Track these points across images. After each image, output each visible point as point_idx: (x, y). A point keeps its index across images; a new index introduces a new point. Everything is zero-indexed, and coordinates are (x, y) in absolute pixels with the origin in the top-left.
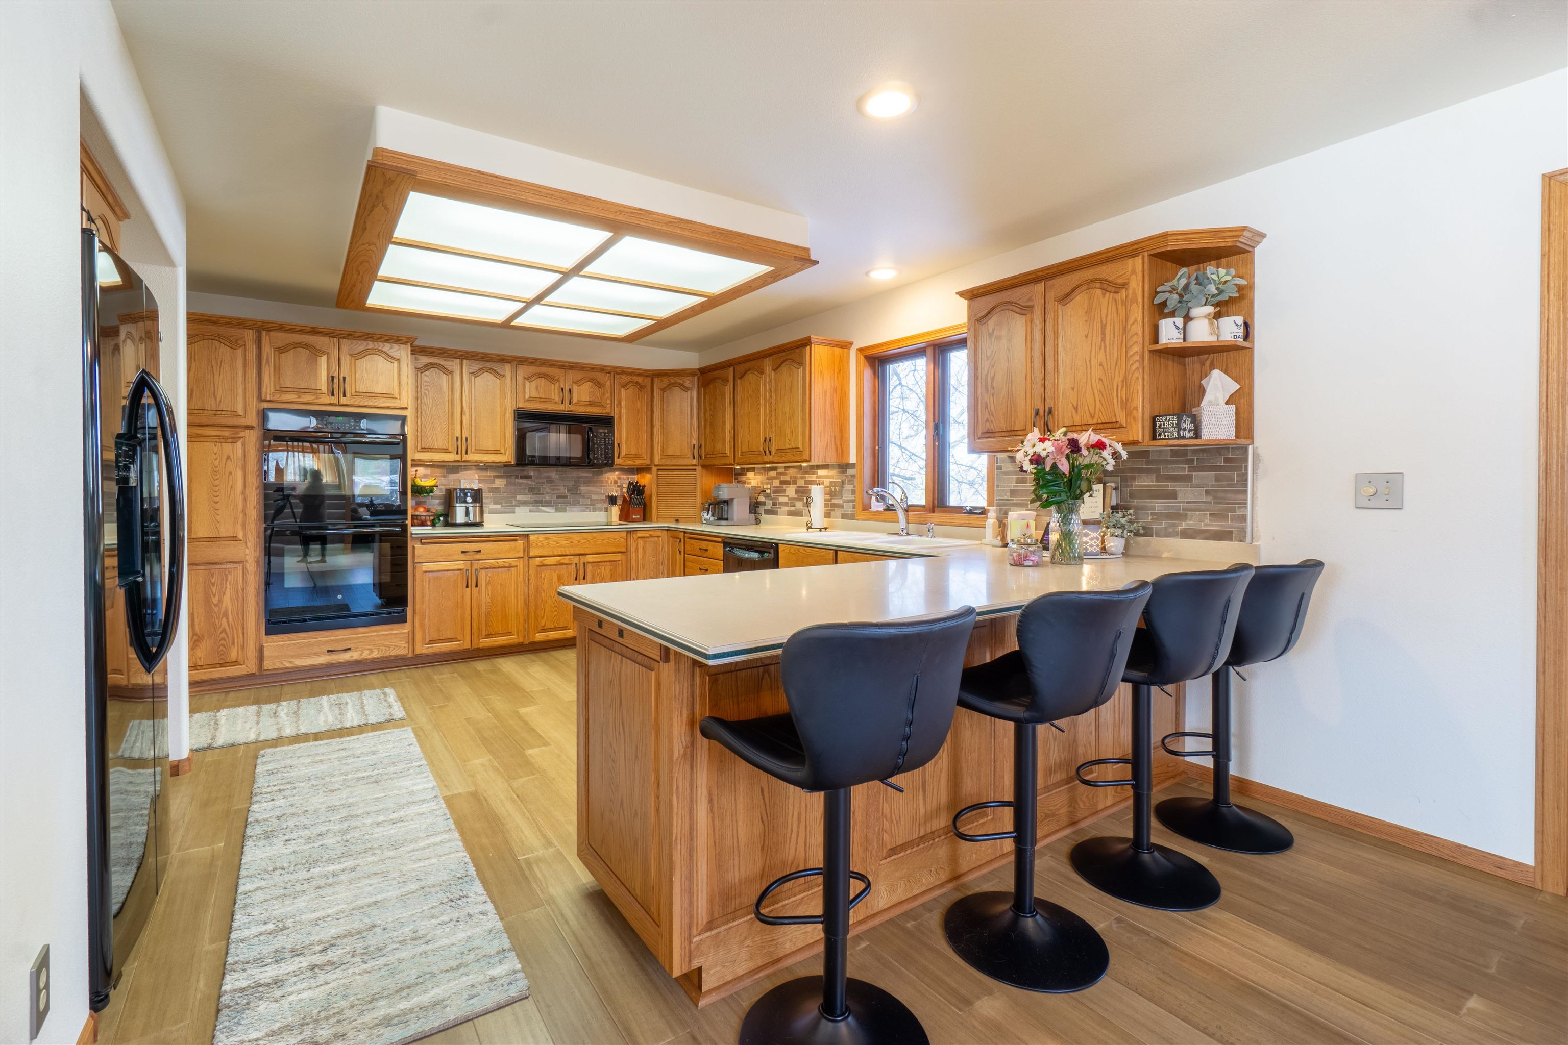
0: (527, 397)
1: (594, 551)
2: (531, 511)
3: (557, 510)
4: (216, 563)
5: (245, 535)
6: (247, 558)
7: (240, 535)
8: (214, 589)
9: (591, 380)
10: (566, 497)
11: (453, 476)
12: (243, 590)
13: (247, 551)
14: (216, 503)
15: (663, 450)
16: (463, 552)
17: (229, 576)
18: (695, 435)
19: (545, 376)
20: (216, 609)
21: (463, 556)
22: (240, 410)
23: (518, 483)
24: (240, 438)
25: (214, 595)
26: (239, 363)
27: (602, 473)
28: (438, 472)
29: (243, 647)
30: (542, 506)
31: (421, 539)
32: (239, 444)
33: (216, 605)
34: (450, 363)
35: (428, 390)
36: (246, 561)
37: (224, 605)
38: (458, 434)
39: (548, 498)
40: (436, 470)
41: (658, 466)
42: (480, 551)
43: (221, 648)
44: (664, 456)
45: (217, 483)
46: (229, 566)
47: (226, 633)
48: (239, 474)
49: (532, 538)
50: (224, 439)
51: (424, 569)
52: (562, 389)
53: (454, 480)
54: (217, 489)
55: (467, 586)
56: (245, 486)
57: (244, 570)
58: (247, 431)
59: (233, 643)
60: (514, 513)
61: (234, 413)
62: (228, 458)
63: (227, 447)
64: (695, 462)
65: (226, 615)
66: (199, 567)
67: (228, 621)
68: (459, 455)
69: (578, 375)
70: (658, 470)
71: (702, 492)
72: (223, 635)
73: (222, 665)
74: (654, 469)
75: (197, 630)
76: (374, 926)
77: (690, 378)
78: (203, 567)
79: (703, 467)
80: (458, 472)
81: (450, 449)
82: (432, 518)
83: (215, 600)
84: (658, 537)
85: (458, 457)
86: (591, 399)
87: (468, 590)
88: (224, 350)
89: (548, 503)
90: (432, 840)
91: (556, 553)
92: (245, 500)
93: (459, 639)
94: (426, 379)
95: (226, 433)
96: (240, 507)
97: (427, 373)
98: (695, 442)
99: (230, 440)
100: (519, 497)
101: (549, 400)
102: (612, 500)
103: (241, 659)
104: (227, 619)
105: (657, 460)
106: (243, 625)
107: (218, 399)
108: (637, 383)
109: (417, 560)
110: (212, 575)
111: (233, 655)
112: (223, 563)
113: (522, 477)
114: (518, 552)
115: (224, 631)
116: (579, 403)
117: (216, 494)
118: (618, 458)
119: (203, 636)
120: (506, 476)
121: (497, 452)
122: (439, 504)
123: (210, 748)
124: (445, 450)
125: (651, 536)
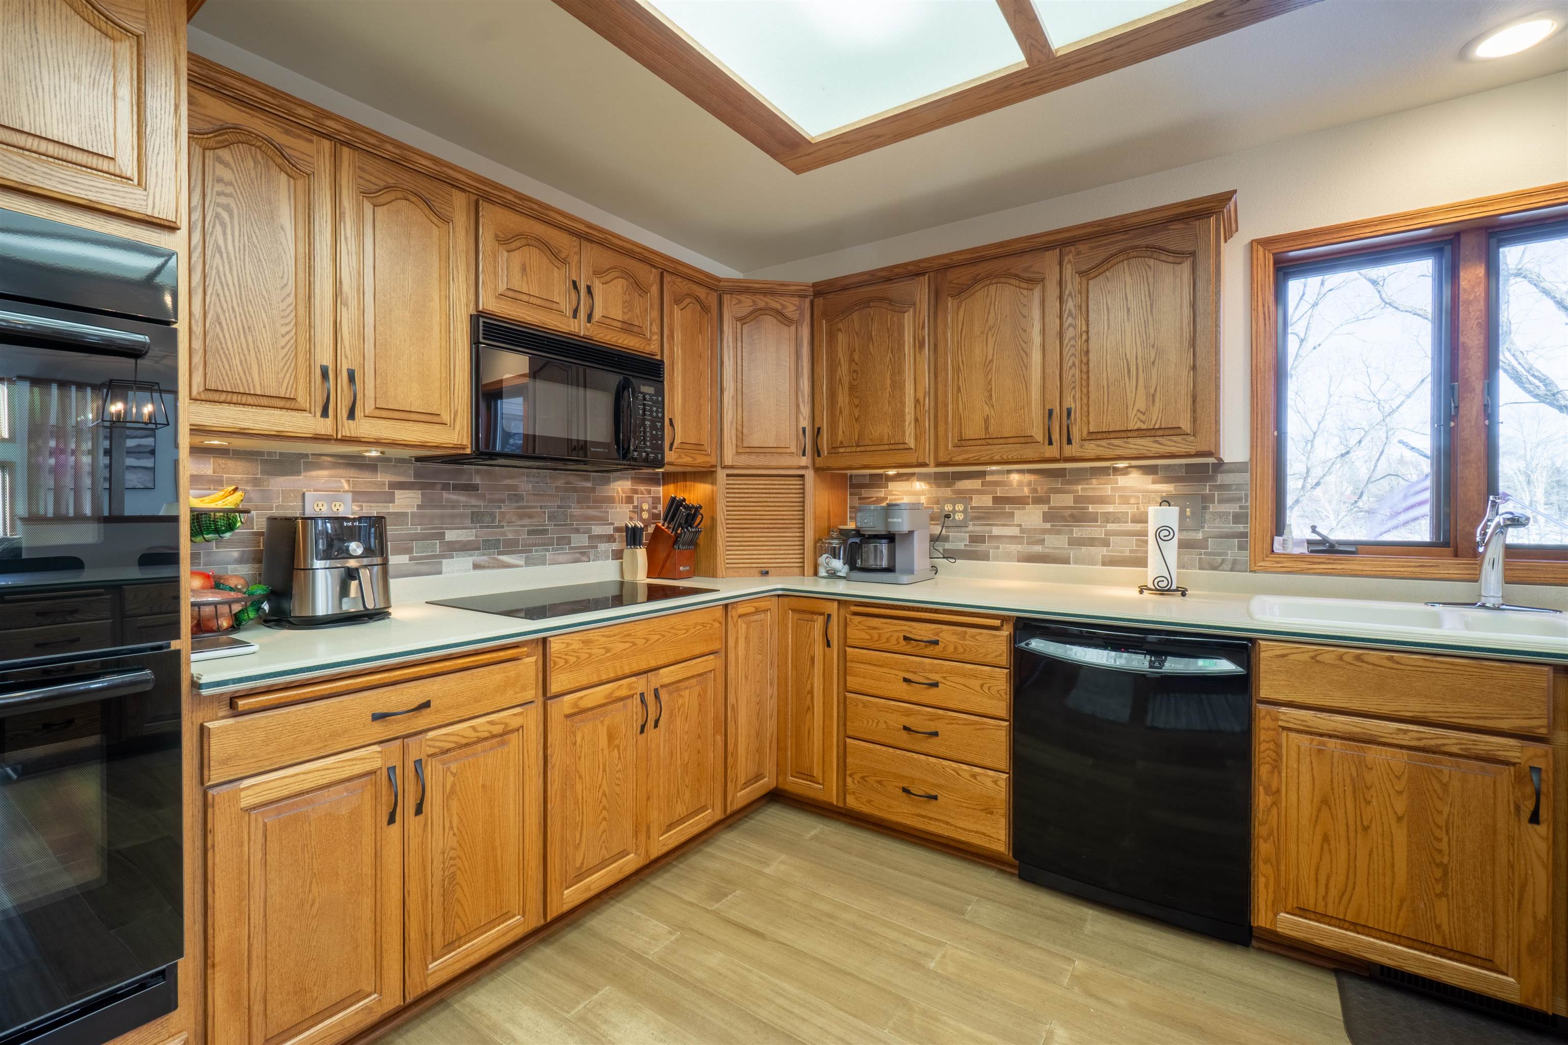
0: (502, 288)
2: (476, 566)
3: (528, 563)
9: (627, 274)
10: (545, 532)
15: (740, 436)
16: (378, 717)
18: (805, 410)
19: (543, 245)
21: (380, 730)
28: (237, 470)
30: (500, 553)
34: (301, 145)
35: (227, 208)
38: (327, 360)
39: (510, 536)
40: (231, 463)
41: (732, 467)
42: (427, 705)
44: (743, 449)
49: (555, 646)
51: (244, 802)
52: (574, 283)
53: (286, 494)
55: (392, 820)
60: (440, 573)
64: (805, 461)
68: (329, 421)
69: (606, 259)
70: (728, 475)
71: (815, 518)
74: (721, 474)
77: (796, 301)
79: (817, 470)
80: (298, 473)
81: (303, 401)
82: (236, 608)
84: (766, 611)
85: (325, 426)
86: (626, 318)
87: (396, 828)
89: (511, 547)
91: (604, 677)
93: (368, 990)
94: (221, 171)
97: (225, 154)
98: (805, 423)
100: (451, 536)
101: (548, 306)
102: (633, 536)
105: (729, 457)
108: (698, 299)
109: (215, 774)
113: (456, 488)
114: (524, 688)
116: (606, 321)
118: (671, 449)
120: (420, 484)
121: (431, 418)
122: (244, 561)
124: (287, 403)
125: (757, 611)
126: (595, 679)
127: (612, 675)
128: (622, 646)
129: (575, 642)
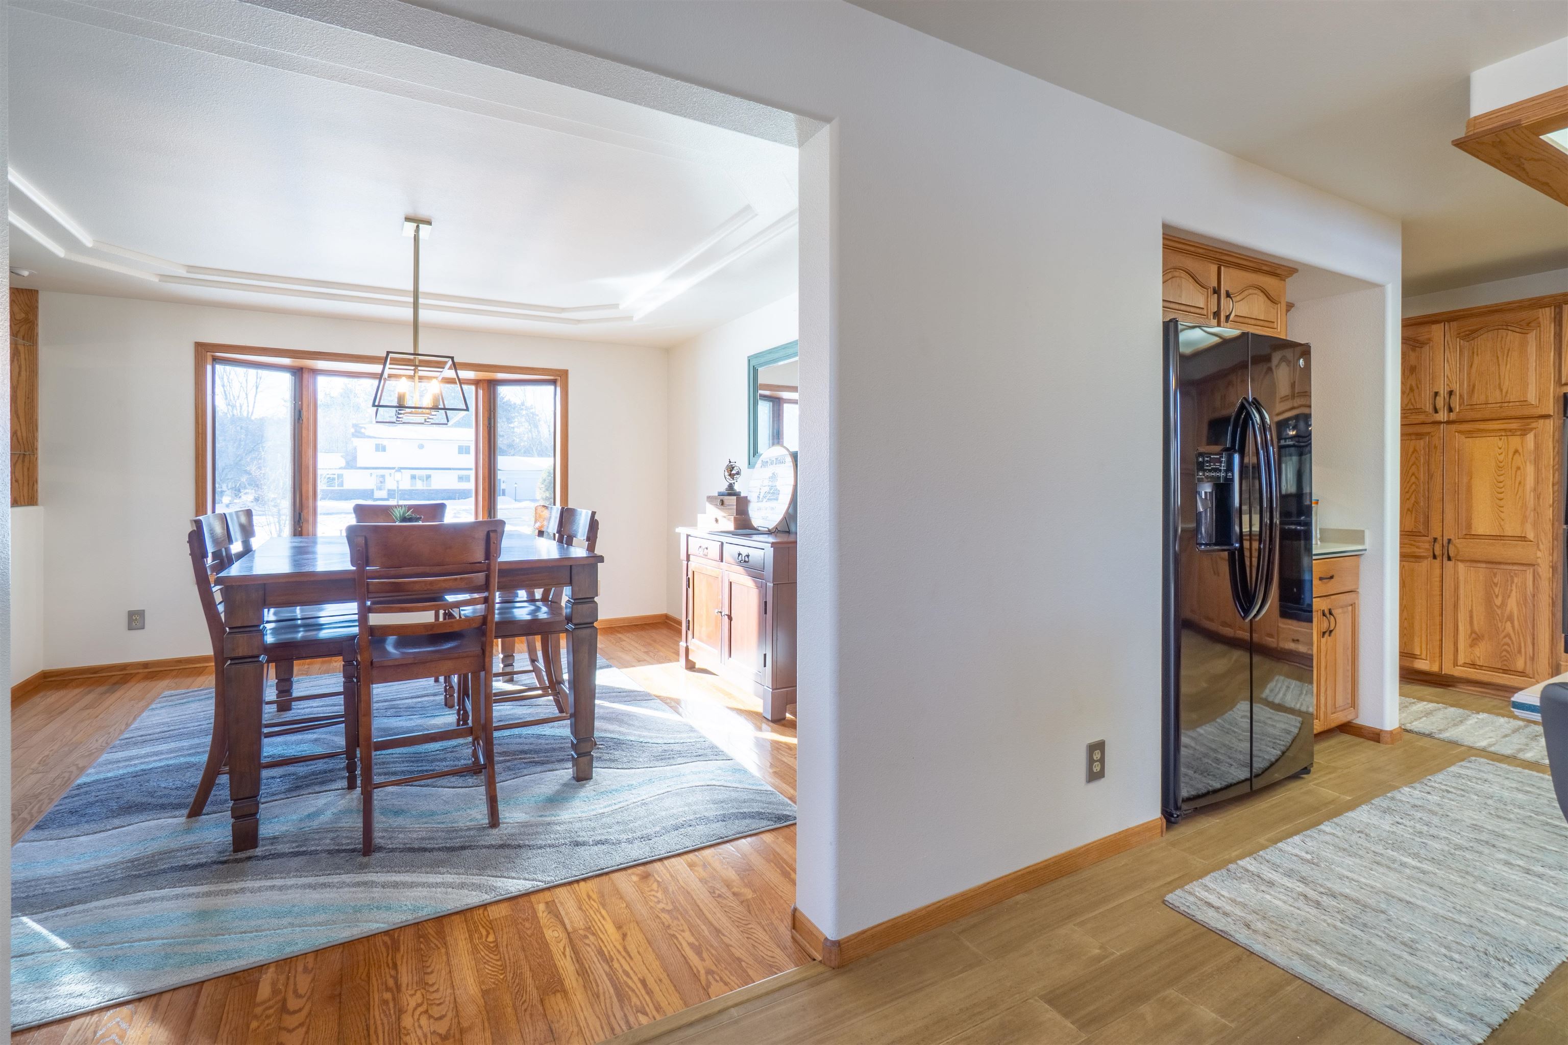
4: (1500, 563)
5: (1537, 536)
6: (1539, 561)
7: (1531, 536)
8: (1497, 590)
12: (1534, 596)
13: (1539, 554)
14: (1501, 500)
17: (1516, 580)
20: (1499, 612)
22: (1532, 397)
24: (1531, 429)
25: (1497, 596)
26: (1532, 348)
29: (1533, 659)
32: (1530, 437)
33: (1498, 607)
36: (1538, 565)
37: (1508, 608)
43: (1504, 653)
45: (1501, 478)
46: (1515, 567)
47: (1511, 639)
48: (1530, 470)
50: (1512, 432)
54: (1501, 485)
56: (1537, 481)
57: (1536, 576)
58: (1541, 421)
59: (1520, 652)
61: (1524, 403)
62: (1516, 451)
63: (1515, 441)
65: (1510, 619)
66: (1479, 565)
67: (1513, 627)
72: (1507, 640)
73: (1505, 671)
75: (1476, 628)
78: (1484, 565)
83: (1498, 602)
88: (1512, 338)
92: (1538, 497)
95: (1514, 425)
96: (1531, 503)
99: (1519, 433)
103: (1529, 671)
104: (1512, 623)
106: (1534, 635)
107: (1504, 391)
110: (1495, 575)
111: (1520, 664)
112: (1509, 564)
115: (1508, 635)
117: (1500, 490)
119: (1483, 636)
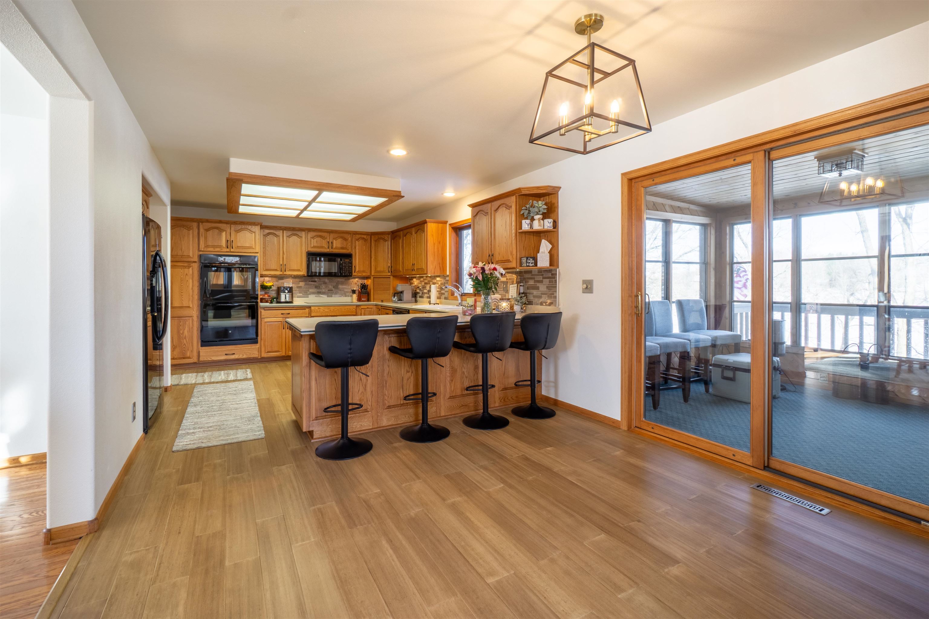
0: (312, 246)
1: (340, 314)
2: (316, 297)
3: (328, 296)
4: (182, 317)
5: (193, 306)
6: (194, 315)
7: (191, 306)
8: (181, 327)
9: (342, 237)
10: (332, 290)
11: (281, 281)
12: (192, 328)
13: (194, 312)
14: (182, 293)
15: (375, 269)
16: (282, 314)
17: (187, 323)
18: (390, 262)
19: (320, 236)
20: (182, 336)
21: (282, 316)
22: (191, 255)
23: (310, 284)
24: (191, 266)
25: (181, 330)
26: (191, 236)
27: (349, 279)
28: (274, 279)
29: (192, 351)
30: (321, 294)
31: (264, 308)
32: (191, 269)
33: (181, 334)
34: (278, 232)
35: (268, 244)
36: (193, 316)
37: (185, 334)
38: (281, 263)
39: (324, 291)
40: (274, 278)
41: (374, 276)
42: (289, 314)
43: (184, 351)
44: (376, 271)
45: (182, 284)
46: (186, 318)
47: (185, 345)
48: (191, 281)
49: (312, 308)
50: (185, 267)
51: (265, 321)
52: (328, 242)
53: (281, 283)
54: (182, 287)
55: (284, 329)
56: (193, 286)
57: (193, 320)
58: (194, 264)
59: (188, 350)
60: (308, 297)
61: (189, 256)
62: (187, 274)
63: (186, 270)
64: (389, 274)
65: (185, 338)
66: (175, 319)
67: (186, 341)
68: (282, 272)
69: (336, 235)
70: (374, 278)
71: (393, 288)
72: (184, 346)
73: (184, 358)
74: (372, 278)
75: (174, 344)
76: (224, 424)
77: (387, 236)
78: (177, 319)
79: (393, 276)
80: (283, 280)
81: (278, 270)
82: (270, 299)
83: (181, 332)
84: (371, 308)
85: (281, 273)
86: (342, 246)
87: (284, 330)
88: (185, 231)
89: (324, 293)
90: (248, 408)
91: (323, 315)
92: (193, 292)
93: (280, 351)
94: (268, 239)
95: (186, 265)
96: (191, 294)
97: (268, 237)
98: (389, 265)
99: (187, 267)
100: (311, 290)
101: (322, 247)
102: (354, 292)
103: (191, 357)
104: (186, 340)
105: (373, 274)
106: (192, 342)
107: (183, 251)
108: (364, 238)
109: (262, 317)
110: (180, 322)
111: (188, 354)
112: (185, 317)
113: (312, 281)
114: (306, 314)
115: (185, 344)
116: (336, 248)
117: (181, 289)
118: (355, 272)
119: (177, 346)
120: (305, 281)
121: (299, 270)
122: (275, 294)
123: (178, 385)
124: (276, 270)
125: (368, 308)
126: (321, 315)
127: (325, 315)
128: (328, 310)
129: (317, 308)
